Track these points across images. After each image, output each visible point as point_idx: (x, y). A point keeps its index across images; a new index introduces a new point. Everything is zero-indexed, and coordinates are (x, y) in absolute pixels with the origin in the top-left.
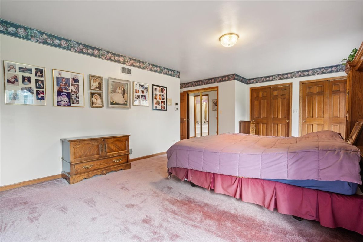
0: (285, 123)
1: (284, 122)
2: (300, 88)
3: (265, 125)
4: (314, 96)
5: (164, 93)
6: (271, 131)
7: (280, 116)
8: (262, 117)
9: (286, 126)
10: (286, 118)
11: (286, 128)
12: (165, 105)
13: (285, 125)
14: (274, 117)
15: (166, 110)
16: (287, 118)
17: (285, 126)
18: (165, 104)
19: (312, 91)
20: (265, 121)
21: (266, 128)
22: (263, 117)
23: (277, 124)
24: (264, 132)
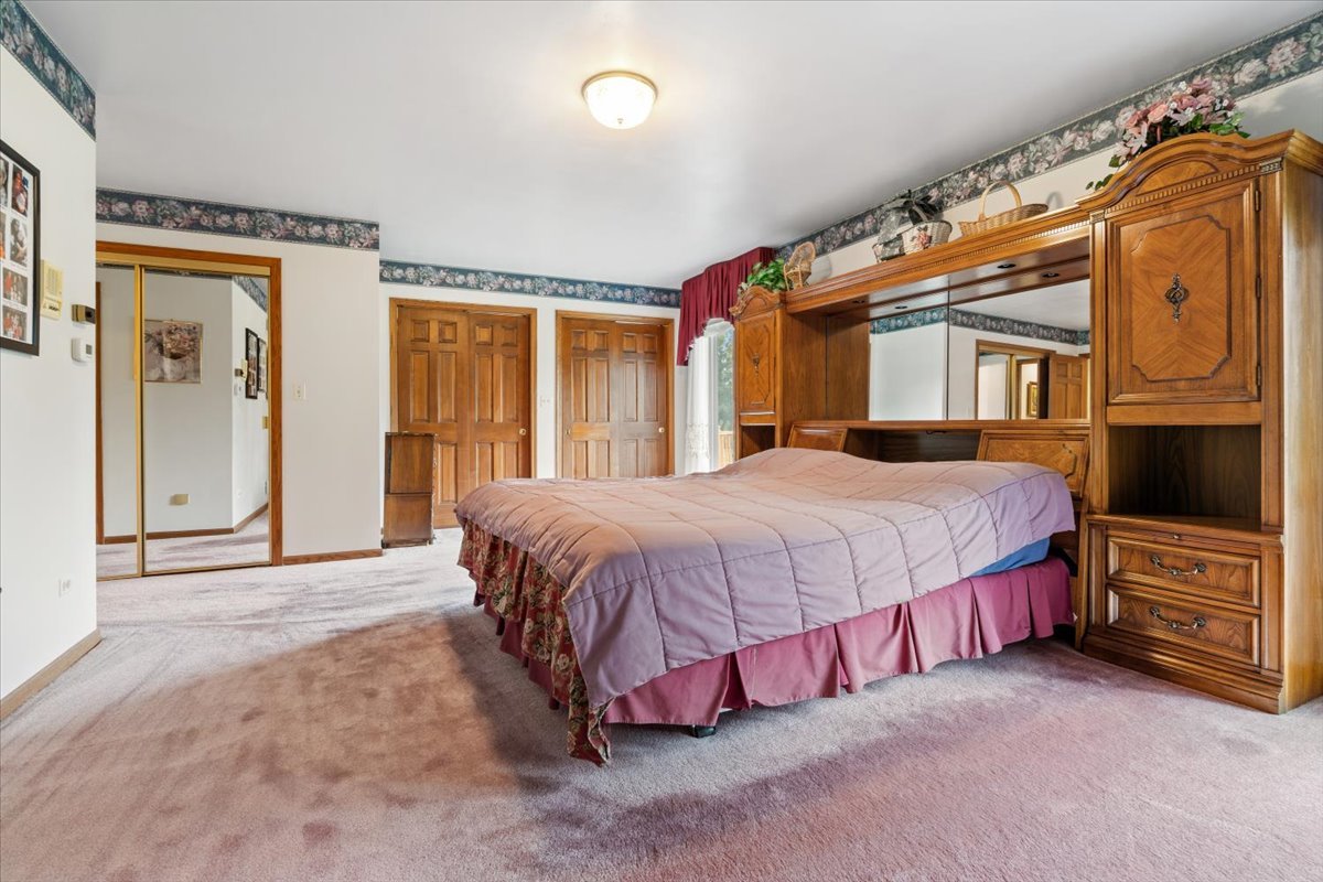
0: (516, 440)
1: (513, 438)
2: (557, 332)
3: (453, 448)
4: (589, 359)
5: (22, 207)
6: (473, 469)
7: (499, 418)
8: (439, 420)
9: (520, 450)
10: (517, 421)
11: (520, 455)
12: (28, 310)
13: (515, 446)
14: (479, 420)
15: (33, 350)
16: (520, 423)
17: (515, 450)
18: (24, 302)
19: (583, 345)
20: (452, 435)
21: (456, 459)
22: (442, 418)
23: (492, 444)
24: (448, 475)
